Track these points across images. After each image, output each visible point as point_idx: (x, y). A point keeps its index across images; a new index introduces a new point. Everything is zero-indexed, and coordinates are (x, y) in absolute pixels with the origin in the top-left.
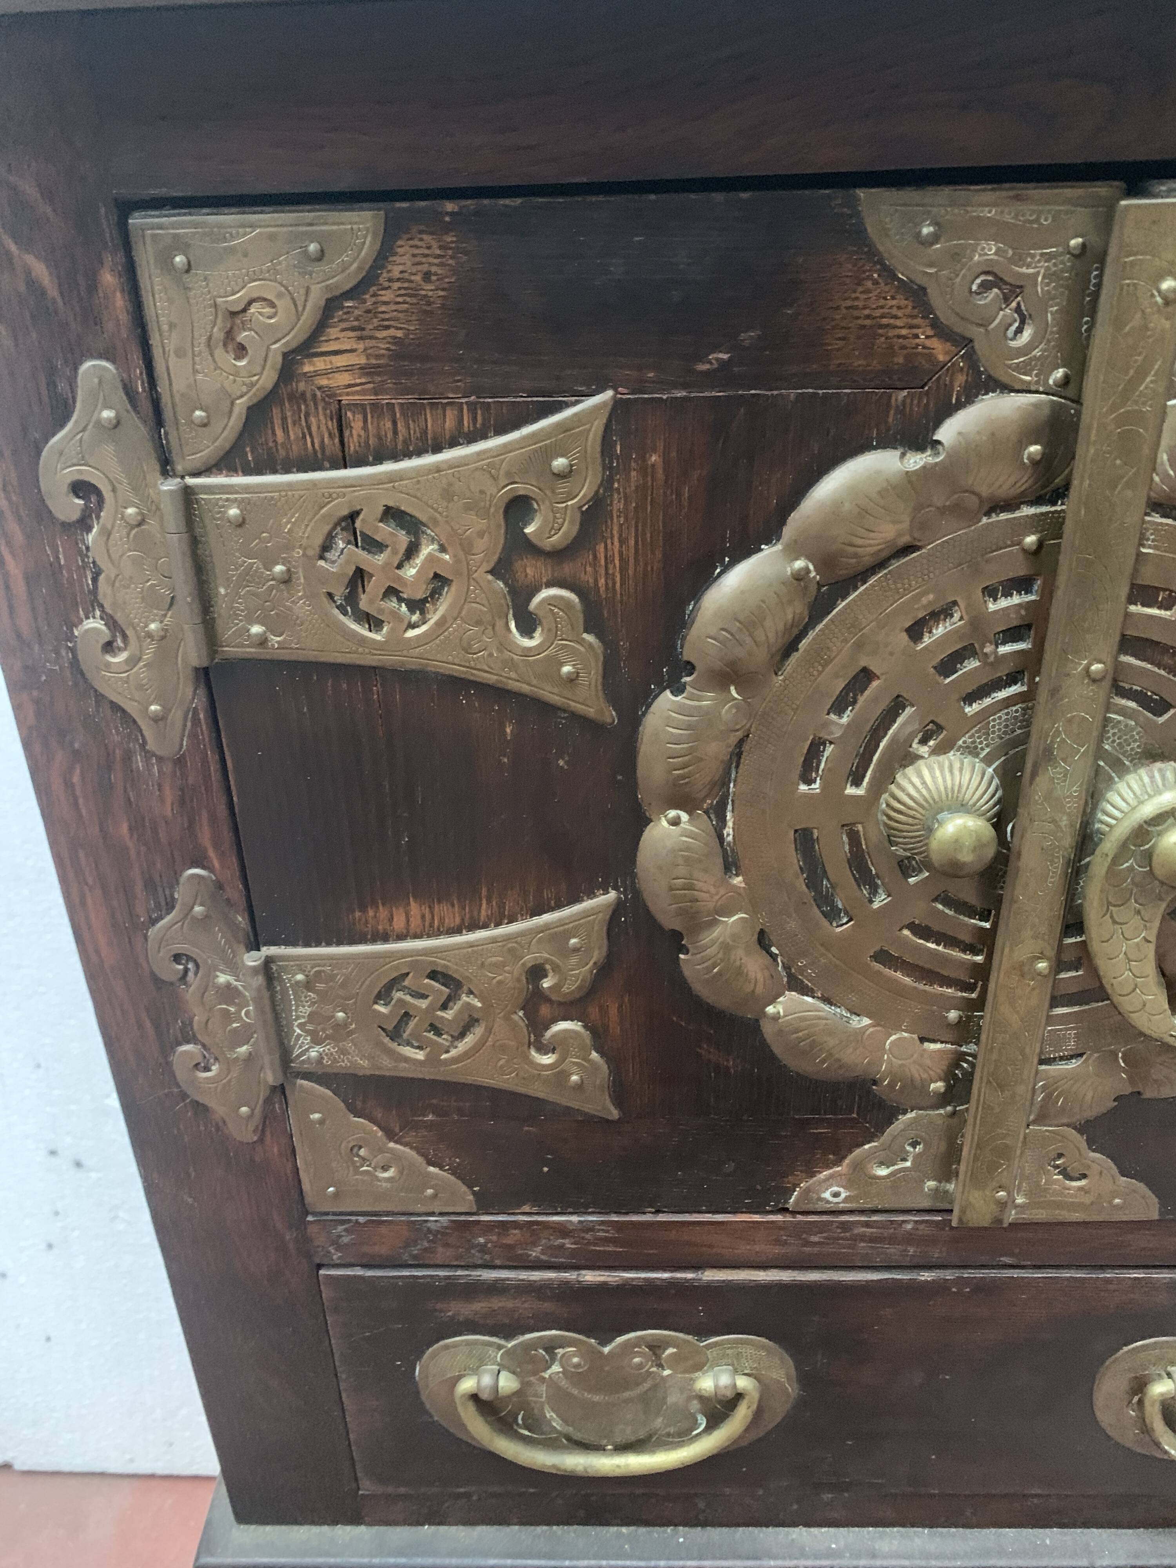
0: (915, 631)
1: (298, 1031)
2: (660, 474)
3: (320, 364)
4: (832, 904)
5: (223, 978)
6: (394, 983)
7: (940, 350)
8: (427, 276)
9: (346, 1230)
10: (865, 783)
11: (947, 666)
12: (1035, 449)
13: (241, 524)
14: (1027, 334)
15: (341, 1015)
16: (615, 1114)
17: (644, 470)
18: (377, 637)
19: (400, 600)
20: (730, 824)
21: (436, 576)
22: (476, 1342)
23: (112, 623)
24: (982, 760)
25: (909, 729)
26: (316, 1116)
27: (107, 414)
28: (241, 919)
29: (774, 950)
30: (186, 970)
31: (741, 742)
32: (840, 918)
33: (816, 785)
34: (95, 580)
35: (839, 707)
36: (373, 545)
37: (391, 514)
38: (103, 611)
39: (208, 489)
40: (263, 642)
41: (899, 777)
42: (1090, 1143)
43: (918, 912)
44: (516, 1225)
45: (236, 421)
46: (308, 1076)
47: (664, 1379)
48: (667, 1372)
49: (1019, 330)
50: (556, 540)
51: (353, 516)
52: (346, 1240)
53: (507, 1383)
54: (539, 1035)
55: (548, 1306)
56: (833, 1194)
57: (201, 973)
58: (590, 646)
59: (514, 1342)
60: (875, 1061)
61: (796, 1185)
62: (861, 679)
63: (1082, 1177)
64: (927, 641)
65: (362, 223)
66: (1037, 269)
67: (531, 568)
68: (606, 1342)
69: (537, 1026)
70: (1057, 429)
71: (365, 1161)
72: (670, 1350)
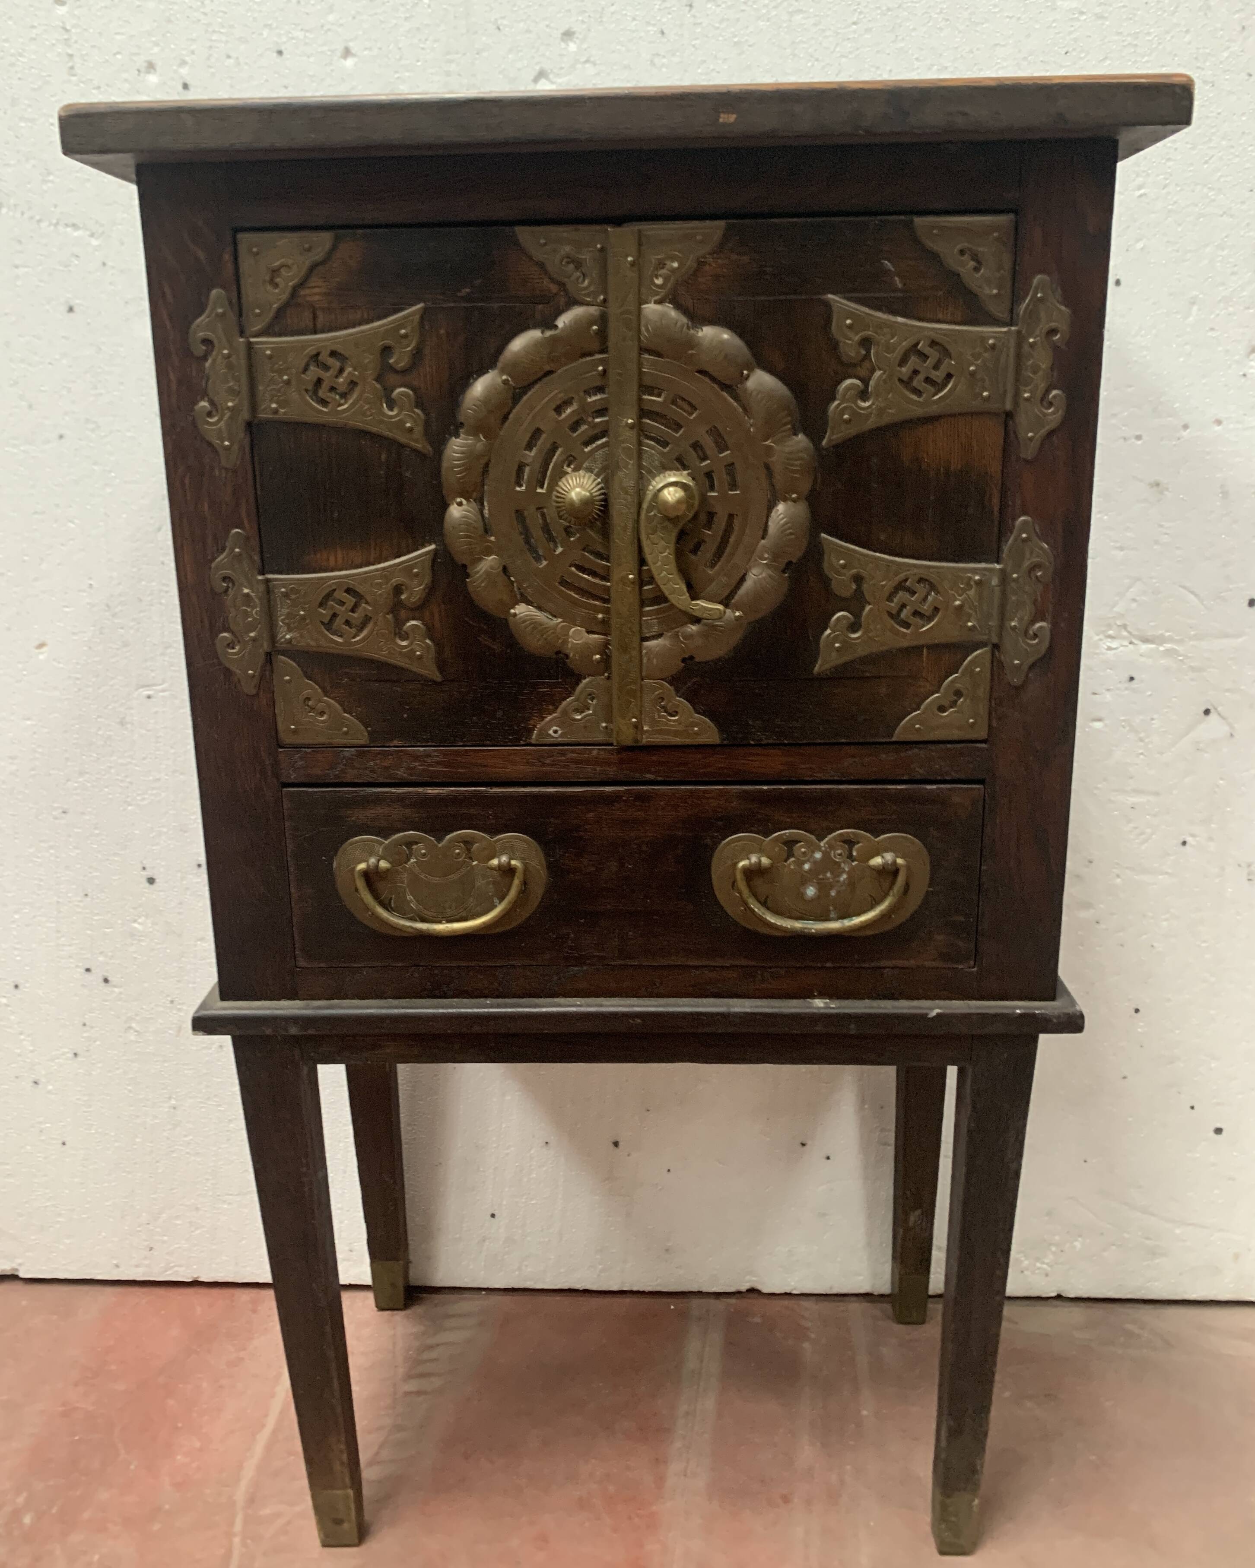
0: (558, 410)
1: (281, 623)
2: (445, 338)
3: (307, 291)
4: (536, 552)
5: (246, 591)
6: (329, 596)
7: (554, 288)
8: (351, 257)
9: (299, 758)
10: (545, 486)
11: (574, 427)
12: (595, 327)
13: (270, 357)
14: (586, 282)
15: (302, 613)
16: (438, 677)
17: (438, 337)
18: (325, 410)
19: (337, 393)
20: (486, 508)
21: (352, 382)
22: (368, 840)
23: (212, 403)
24: (595, 475)
25: (561, 459)
26: (287, 678)
27: (220, 311)
28: (257, 558)
29: (512, 579)
30: (228, 587)
31: (487, 465)
32: (541, 561)
33: (524, 488)
34: (207, 383)
35: (529, 447)
36: (326, 368)
37: (333, 354)
38: (208, 398)
39: (257, 343)
40: (276, 411)
41: (560, 483)
42: (677, 690)
43: (576, 555)
44: (390, 753)
45: (271, 314)
46: (284, 653)
47: (473, 867)
48: (475, 863)
49: (584, 280)
50: (401, 365)
51: (318, 354)
52: (299, 765)
53: (383, 864)
54: (400, 629)
55: (408, 813)
56: (555, 732)
57: (235, 589)
58: (418, 415)
59: (389, 840)
60: (566, 642)
61: (535, 726)
62: (537, 432)
63: (676, 713)
64: (563, 416)
65: (325, 238)
66: (586, 256)
67: (392, 378)
68: (439, 840)
69: (399, 623)
70: (603, 320)
71: (312, 709)
72: (476, 844)
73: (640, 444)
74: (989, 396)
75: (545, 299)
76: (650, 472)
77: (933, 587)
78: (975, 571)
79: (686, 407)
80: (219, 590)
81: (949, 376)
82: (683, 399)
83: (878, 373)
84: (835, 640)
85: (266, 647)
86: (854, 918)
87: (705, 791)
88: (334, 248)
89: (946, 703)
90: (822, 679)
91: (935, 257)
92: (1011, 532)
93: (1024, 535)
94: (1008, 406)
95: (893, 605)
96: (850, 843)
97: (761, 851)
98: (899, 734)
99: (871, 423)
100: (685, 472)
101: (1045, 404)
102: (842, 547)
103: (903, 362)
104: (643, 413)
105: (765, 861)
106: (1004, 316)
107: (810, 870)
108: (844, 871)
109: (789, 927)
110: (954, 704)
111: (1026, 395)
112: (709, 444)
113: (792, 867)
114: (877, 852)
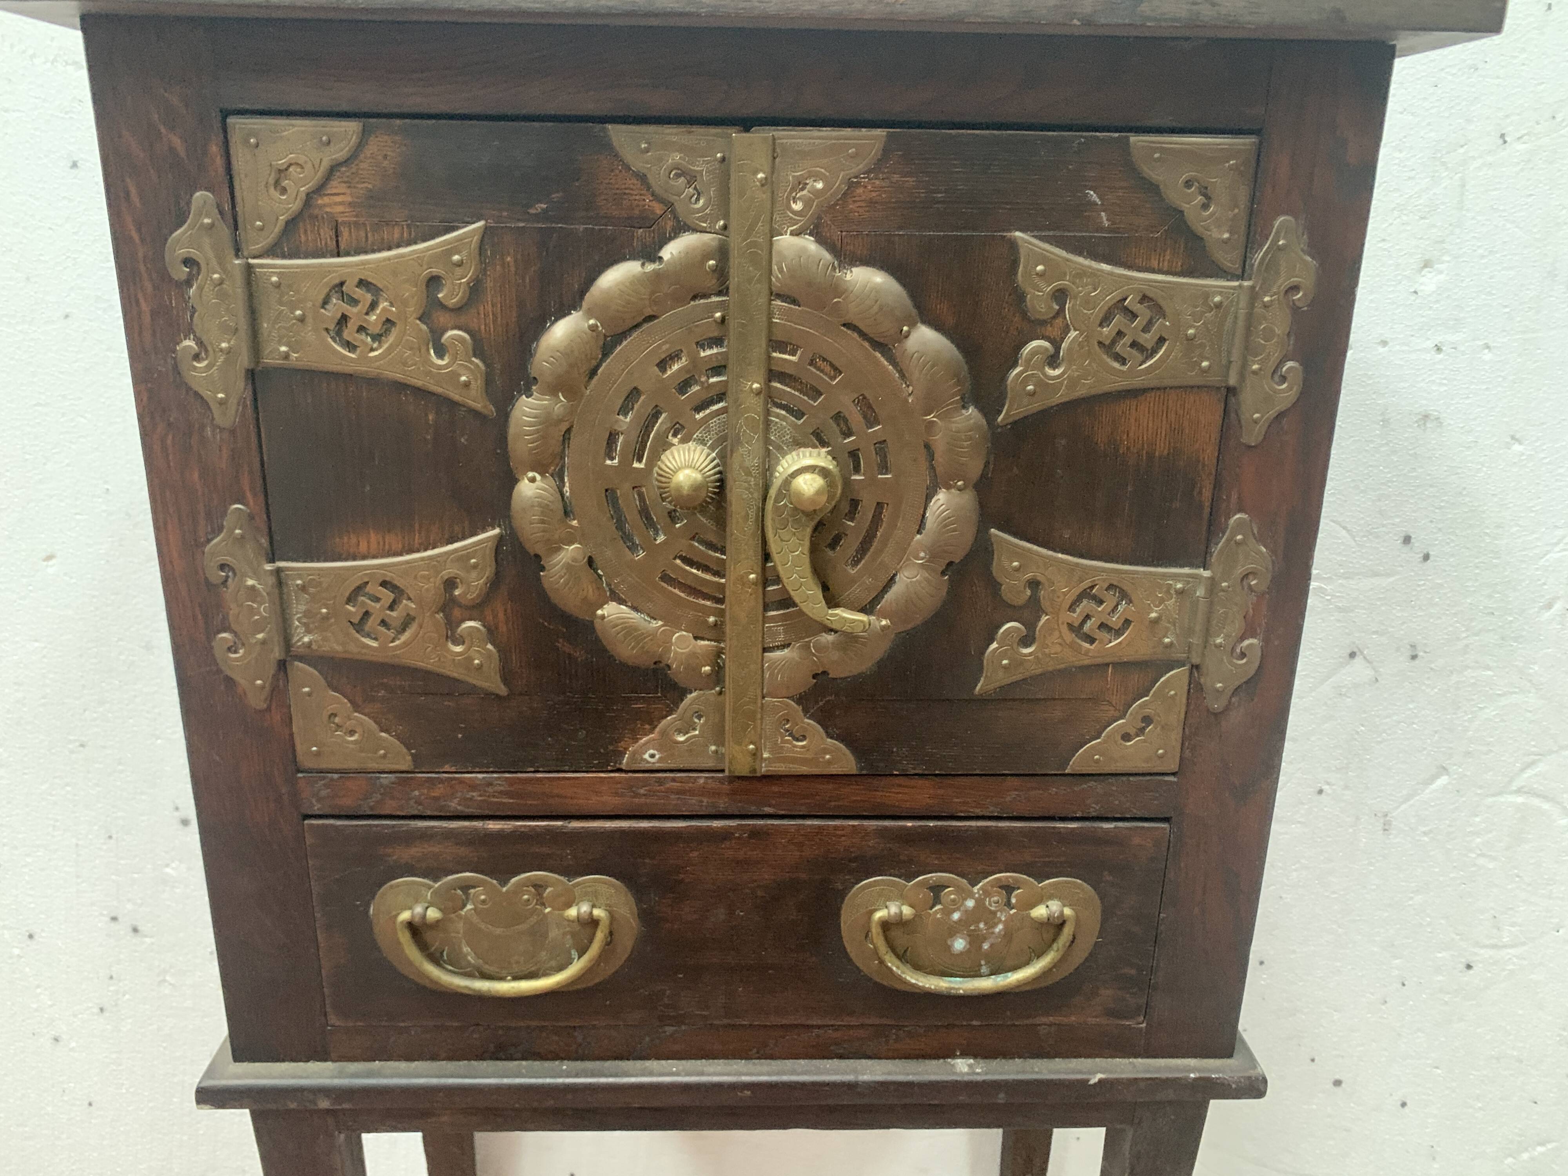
0: (663, 365)
1: (297, 623)
2: (513, 269)
3: (326, 200)
4: (631, 540)
5: (250, 582)
6: (359, 590)
7: (658, 209)
8: (385, 157)
9: (324, 785)
10: (644, 461)
11: (682, 388)
12: (712, 262)
13: (278, 286)
14: (701, 202)
15: (324, 611)
16: (503, 691)
17: (503, 265)
18: (353, 356)
19: (367, 334)
20: (567, 484)
21: (388, 320)
22: (414, 883)
23: (200, 343)
24: (709, 448)
25: (665, 427)
26: (307, 689)
27: (207, 221)
28: (264, 541)
29: (599, 571)
30: (227, 577)
31: (569, 431)
32: (638, 551)
33: (616, 461)
34: (192, 317)
35: (624, 410)
36: (354, 302)
37: (363, 283)
38: (195, 336)
39: (262, 266)
40: (286, 356)
41: (663, 457)
42: (806, 711)
43: (683, 545)
44: (441, 781)
45: (278, 229)
46: (301, 658)
47: (546, 916)
49: (698, 200)
50: (453, 302)
51: (342, 284)
52: (324, 793)
53: (433, 914)
54: (453, 633)
55: (463, 851)
56: (651, 756)
57: (236, 579)
58: (477, 365)
59: (439, 883)
60: (667, 650)
61: (626, 749)
62: (635, 393)
63: (804, 738)
64: (669, 373)
65: (351, 128)
66: (702, 168)
67: (442, 318)
68: (504, 883)
69: (452, 624)
70: (723, 253)
71: (339, 727)
72: (549, 890)
73: (768, 413)
74: (1210, 367)
75: (646, 221)
76: (779, 448)
77: (1124, 595)
78: (1175, 577)
79: (828, 369)
80: (214, 580)
81: (1161, 340)
82: (824, 360)
83: (1073, 334)
84: (1004, 655)
85: (277, 653)
86: (1009, 974)
87: (836, 828)
88: (361, 145)
89: (1132, 731)
90: (983, 701)
91: (1153, 189)
92: (1224, 534)
93: (1239, 537)
94: (1232, 381)
95: (1075, 615)
96: (1009, 889)
97: (903, 898)
98: (1075, 764)
99: (1061, 396)
100: (825, 450)
101: (1276, 378)
102: (1017, 546)
103: (1106, 320)
104: (773, 374)
105: (907, 911)
106: (1236, 267)
107: (960, 920)
108: (1000, 921)
109: (933, 987)
110: (1141, 731)
111: (1255, 367)
112: (855, 416)
113: (938, 916)
114: (1040, 900)
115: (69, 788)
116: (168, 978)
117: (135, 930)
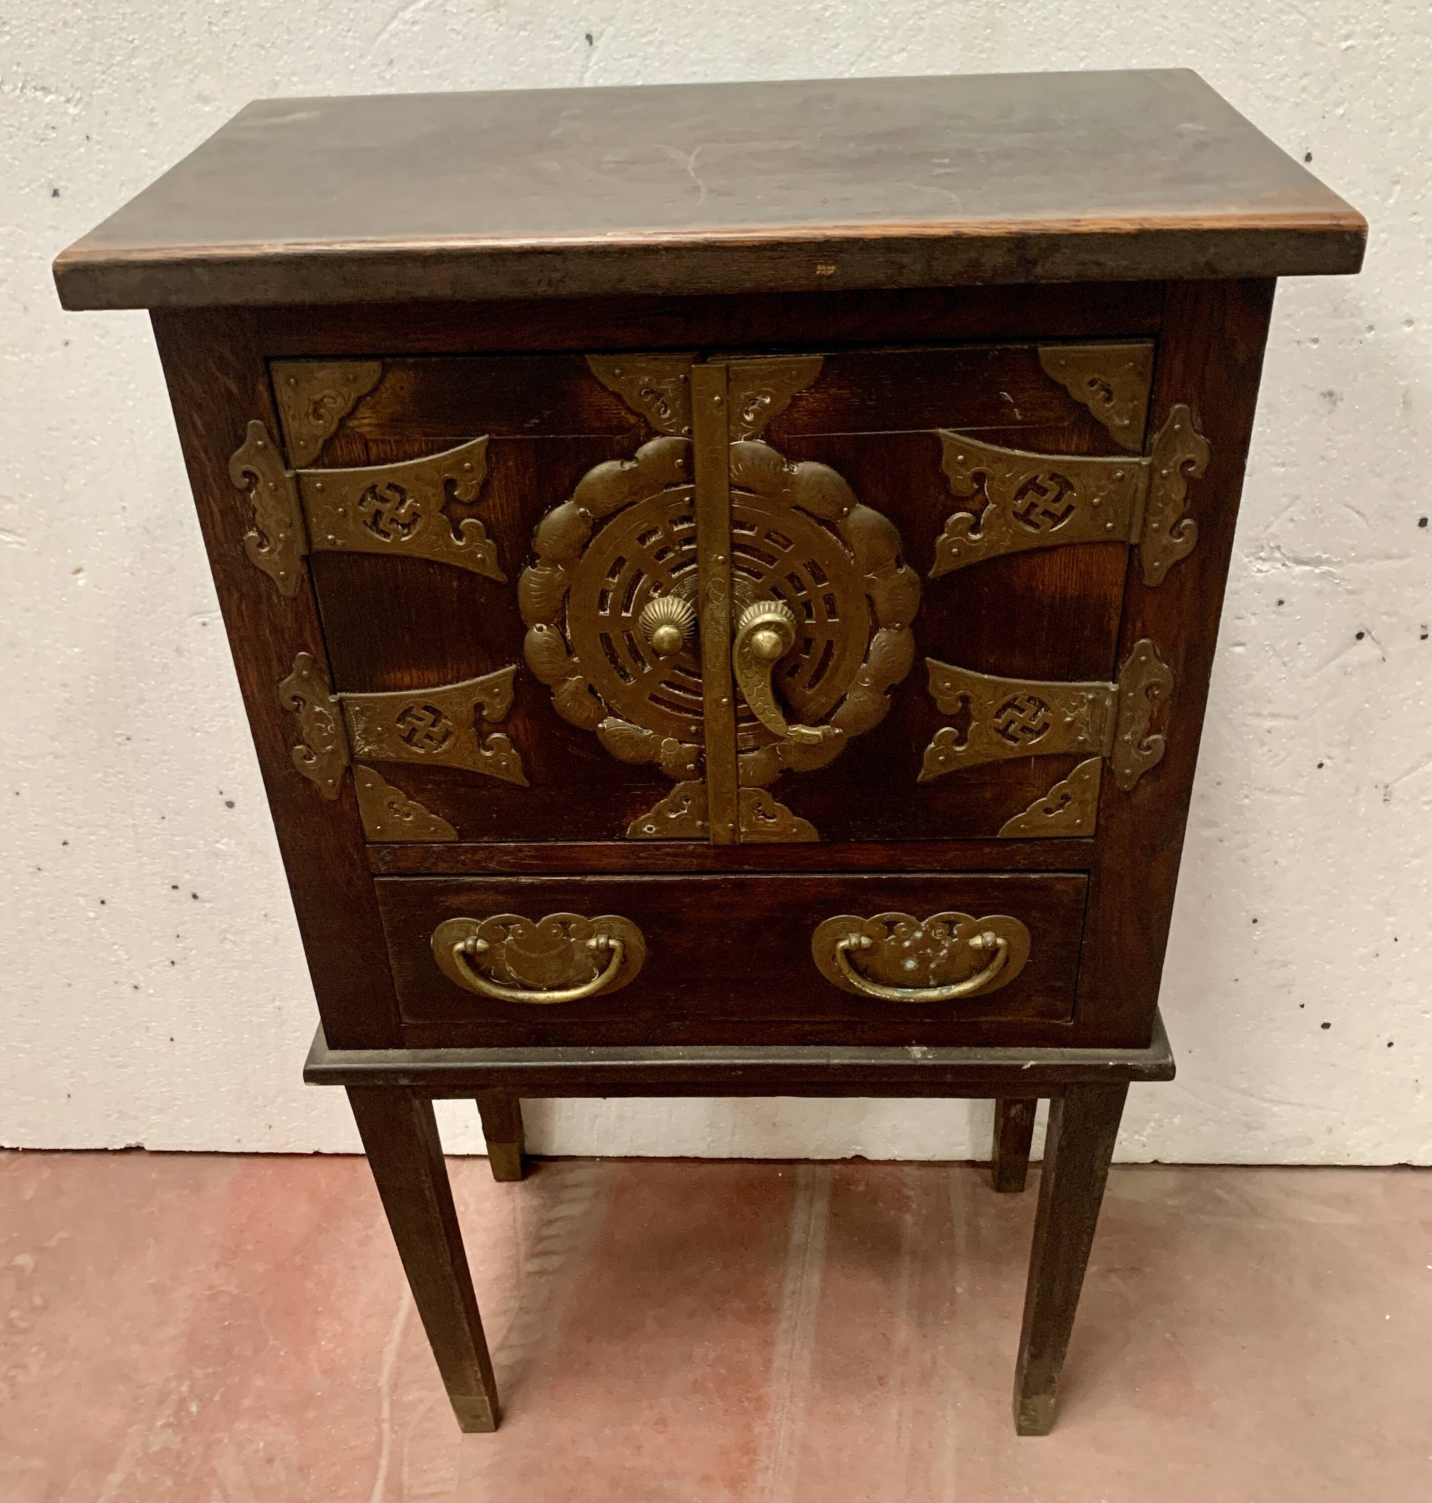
0: (642, 539)
1: (358, 738)
2: (514, 471)
3: (356, 422)
4: (624, 671)
5: (318, 709)
6: (407, 712)
7: (633, 420)
8: (402, 388)
9: (388, 853)
10: (631, 610)
11: (660, 555)
12: (679, 460)
13: (323, 489)
14: (669, 412)
15: (379, 728)
16: (526, 783)
17: (507, 468)
18: (388, 541)
19: (398, 524)
20: (568, 631)
21: (414, 514)
22: (465, 921)
23: (261, 533)
24: (684, 601)
25: (647, 584)
26: (369, 785)
27: (260, 443)
28: (327, 679)
29: (599, 695)
30: (299, 705)
31: (568, 591)
32: (630, 679)
33: (608, 612)
34: (254, 514)
35: (612, 574)
36: (384, 500)
37: (391, 486)
38: (257, 528)
39: (307, 475)
40: (333, 542)
41: (645, 608)
42: (775, 797)
43: (667, 674)
44: (481, 848)
45: (319, 446)
46: (364, 762)
47: (571, 944)
48: (573, 940)
49: (665, 412)
50: (467, 499)
51: (374, 487)
52: (388, 859)
53: (481, 944)
54: (484, 741)
55: (500, 898)
56: (649, 829)
57: (307, 706)
58: (489, 545)
59: (485, 922)
60: (657, 753)
61: (629, 824)
62: (620, 561)
63: (774, 817)
64: (648, 543)
65: (373, 367)
66: (667, 386)
67: (459, 510)
68: (536, 921)
69: (482, 736)
70: (688, 452)
71: (397, 811)
72: (573, 925)
73: (733, 575)
74: (1113, 527)
75: (622, 429)
76: (743, 602)
77: (1042, 704)
78: (1088, 690)
79: (781, 540)
80: (288, 708)
81: (1070, 509)
82: (777, 533)
83: (991, 506)
84: (941, 752)
85: (345, 762)
86: (953, 987)
87: (805, 880)
88: (381, 380)
89: (1053, 806)
90: (925, 785)
91: (1060, 388)
92: (1130, 655)
93: (1143, 658)
94: (1134, 540)
95: (1000, 721)
96: (951, 923)
97: (862, 932)
98: (1003, 832)
99: (982, 556)
100: (781, 602)
101: (1175, 533)
102: (949, 670)
103: (1021, 493)
104: (735, 546)
105: (865, 941)
106: (1138, 447)
107: (910, 946)
108: (944, 947)
109: (889, 997)
110: (1061, 806)
111: (1155, 525)
112: (806, 577)
113: (892, 943)
114: (978, 932)
115: (121, 776)
116: (229, 936)
117: (195, 897)
